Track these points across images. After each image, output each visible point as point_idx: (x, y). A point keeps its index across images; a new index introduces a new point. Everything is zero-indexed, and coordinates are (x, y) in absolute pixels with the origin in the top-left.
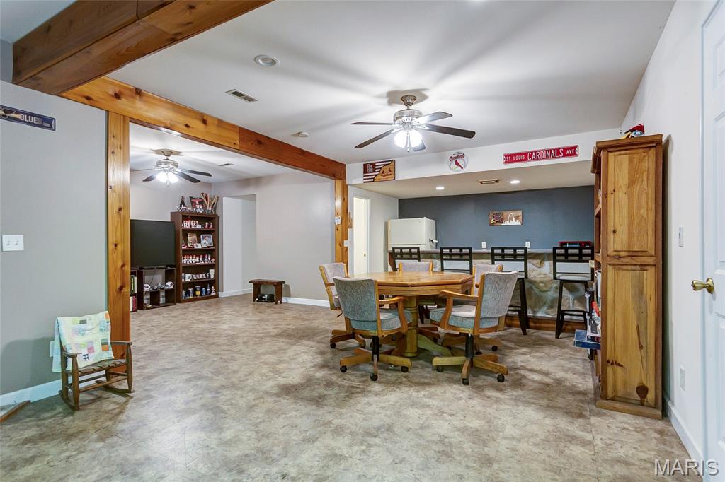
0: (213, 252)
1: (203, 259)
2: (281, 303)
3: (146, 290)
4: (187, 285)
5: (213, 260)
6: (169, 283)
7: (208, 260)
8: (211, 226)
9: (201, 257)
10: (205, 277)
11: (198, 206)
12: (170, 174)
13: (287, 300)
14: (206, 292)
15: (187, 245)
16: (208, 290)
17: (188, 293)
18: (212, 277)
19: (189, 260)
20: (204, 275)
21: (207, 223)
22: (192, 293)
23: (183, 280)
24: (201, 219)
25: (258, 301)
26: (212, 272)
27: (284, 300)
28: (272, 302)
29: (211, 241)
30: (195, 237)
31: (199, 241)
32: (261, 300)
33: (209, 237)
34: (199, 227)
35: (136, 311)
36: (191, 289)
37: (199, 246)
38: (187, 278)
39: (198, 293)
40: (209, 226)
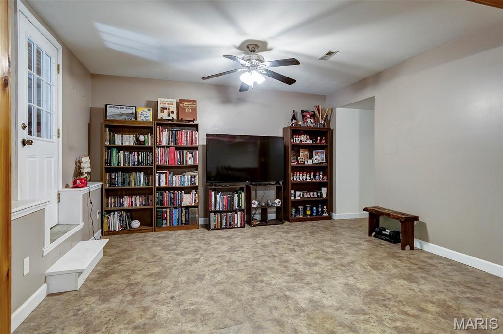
0: (327, 168)
1: (315, 176)
2: (412, 248)
3: (254, 206)
4: (296, 204)
5: (325, 177)
6: (277, 201)
7: (320, 177)
8: (324, 141)
9: (312, 174)
10: (316, 196)
11: (309, 120)
12: (254, 72)
13: (422, 245)
14: (318, 211)
15: (297, 161)
16: (320, 210)
17: (297, 212)
18: (324, 195)
19: (299, 177)
20: (315, 193)
21: (319, 138)
22: (301, 212)
23: (293, 198)
24: (312, 133)
25: (375, 236)
26: (324, 190)
27: (417, 244)
28: (395, 242)
29: (323, 156)
30: (307, 152)
31: (311, 157)
32: (379, 235)
33: (322, 153)
34: (310, 142)
35: (244, 227)
36: (301, 208)
37: (310, 162)
38: (298, 195)
39: (308, 212)
40: (321, 140)
